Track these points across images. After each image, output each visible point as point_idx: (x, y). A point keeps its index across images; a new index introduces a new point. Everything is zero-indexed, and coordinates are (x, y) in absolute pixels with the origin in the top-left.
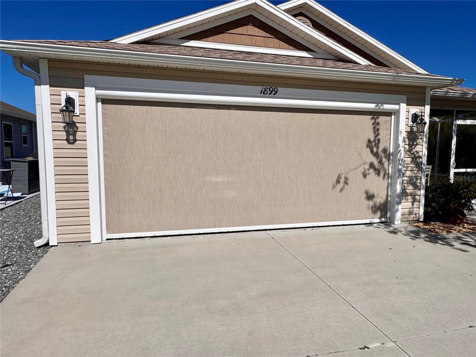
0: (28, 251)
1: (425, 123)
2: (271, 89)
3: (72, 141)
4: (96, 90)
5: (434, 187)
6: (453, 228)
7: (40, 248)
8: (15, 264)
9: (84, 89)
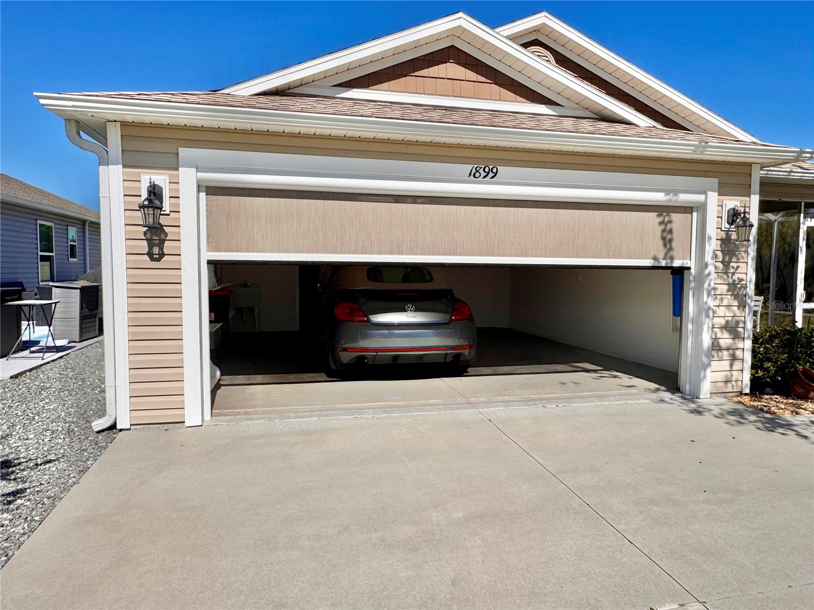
0: (83, 438)
1: (752, 226)
2: (487, 169)
3: (157, 256)
4: (197, 172)
5: (768, 334)
6: (802, 405)
7: (101, 433)
8: (62, 460)
9: (178, 171)
